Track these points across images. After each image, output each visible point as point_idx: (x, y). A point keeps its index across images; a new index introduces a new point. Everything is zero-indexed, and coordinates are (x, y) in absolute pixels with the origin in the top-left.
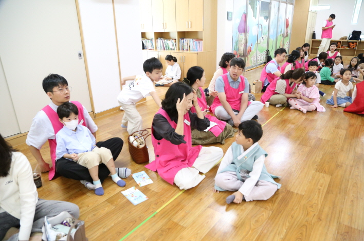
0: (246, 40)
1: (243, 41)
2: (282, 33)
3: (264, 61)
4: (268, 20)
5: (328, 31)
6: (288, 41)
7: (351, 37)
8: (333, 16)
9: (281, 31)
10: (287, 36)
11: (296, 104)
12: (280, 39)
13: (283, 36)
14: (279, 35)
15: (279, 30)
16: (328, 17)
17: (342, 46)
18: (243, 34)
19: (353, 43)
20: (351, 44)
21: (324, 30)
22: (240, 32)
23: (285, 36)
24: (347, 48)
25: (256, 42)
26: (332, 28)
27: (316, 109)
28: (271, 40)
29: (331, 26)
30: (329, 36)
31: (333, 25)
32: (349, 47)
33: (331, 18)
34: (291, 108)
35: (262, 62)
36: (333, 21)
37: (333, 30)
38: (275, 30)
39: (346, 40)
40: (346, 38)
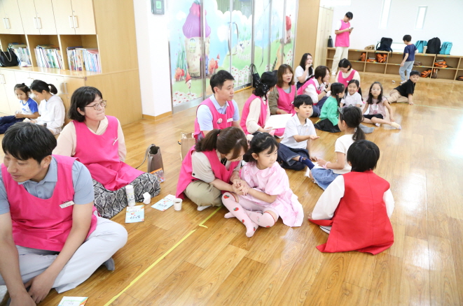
0: (203, 48)
1: (198, 52)
2: (280, 37)
3: (247, 83)
4: (251, 16)
5: (344, 36)
6: (291, 50)
7: (379, 46)
8: (349, 16)
9: (278, 35)
10: (289, 42)
11: (237, 209)
12: (276, 47)
13: (282, 42)
14: (275, 40)
15: (274, 33)
16: (343, 17)
17: (368, 58)
18: (197, 39)
19: (382, 54)
20: (380, 56)
21: (338, 35)
22: (188, 35)
23: (286, 42)
24: (375, 62)
25: (228, 53)
26: (349, 32)
27: (280, 220)
28: (258, 49)
29: (347, 29)
30: (346, 44)
31: (350, 28)
32: (377, 60)
33: (347, 18)
34: (227, 215)
35: (242, 84)
36: (351, 21)
37: (351, 36)
38: (267, 33)
39: (373, 51)
40: (373, 48)
